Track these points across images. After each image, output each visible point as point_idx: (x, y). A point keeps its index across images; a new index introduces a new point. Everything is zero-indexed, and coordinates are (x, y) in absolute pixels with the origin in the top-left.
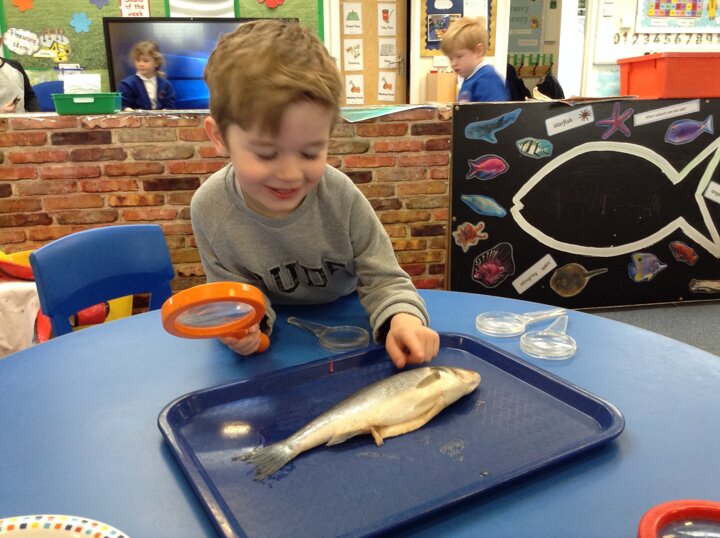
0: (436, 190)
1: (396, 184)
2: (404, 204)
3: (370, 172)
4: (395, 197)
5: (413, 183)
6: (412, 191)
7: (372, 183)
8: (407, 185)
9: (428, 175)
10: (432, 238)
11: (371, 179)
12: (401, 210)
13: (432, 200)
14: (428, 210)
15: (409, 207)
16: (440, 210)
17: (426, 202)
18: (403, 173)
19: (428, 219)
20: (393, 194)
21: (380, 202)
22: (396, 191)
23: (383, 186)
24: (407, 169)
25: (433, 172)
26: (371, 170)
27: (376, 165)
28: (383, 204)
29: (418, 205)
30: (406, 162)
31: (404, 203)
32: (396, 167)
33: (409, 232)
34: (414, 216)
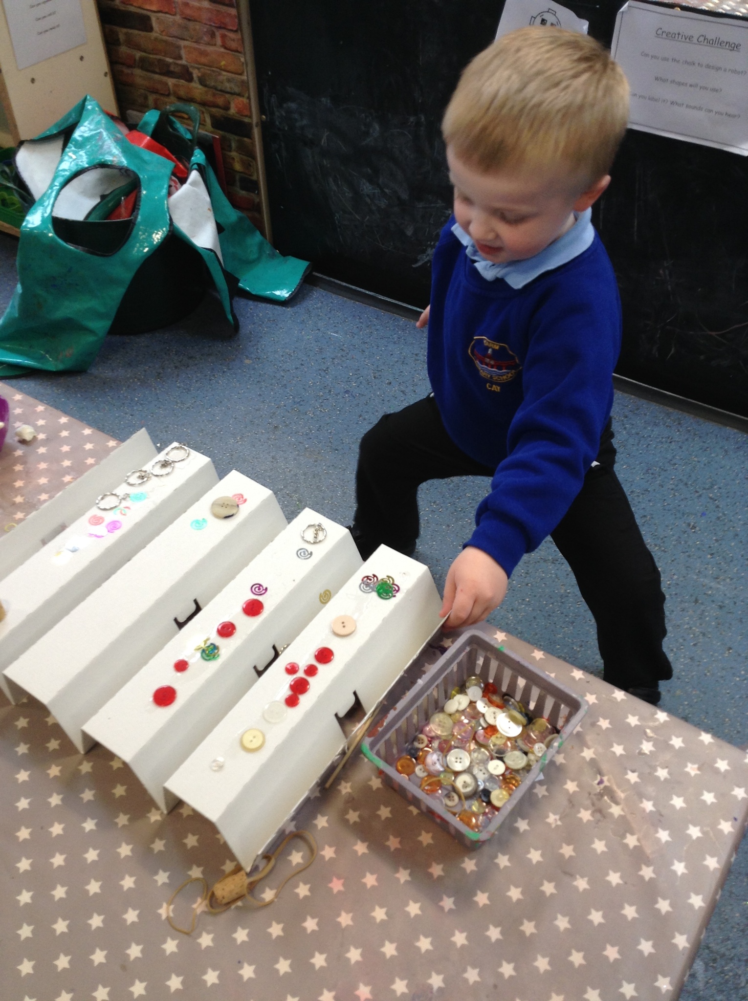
0: (232, 68)
1: (182, 43)
2: (195, 76)
3: (148, 18)
4: (183, 62)
5: (202, 47)
6: (203, 60)
7: (154, 35)
8: (195, 49)
9: (219, 41)
10: (237, 138)
11: (151, 29)
12: (193, 84)
13: (229, 80)
14: (227, 96)
15: (202, 81)
16: (241, 99)
17: (222, 82)
18: (186, 28)
19: (227, 108)
20: (180, 58)
21: (168, 65)
22: (183, 53)
23: (166, 42)
24: (191, 25)
25: (223, 37)
26: (149, 13)
27: (154, 8)
28: (172, 68)
29: (213, 84)
30: (188, 12)
31: (196, 74)
32: (178, 18)
33: (208, 121)
34: (210, 98)
